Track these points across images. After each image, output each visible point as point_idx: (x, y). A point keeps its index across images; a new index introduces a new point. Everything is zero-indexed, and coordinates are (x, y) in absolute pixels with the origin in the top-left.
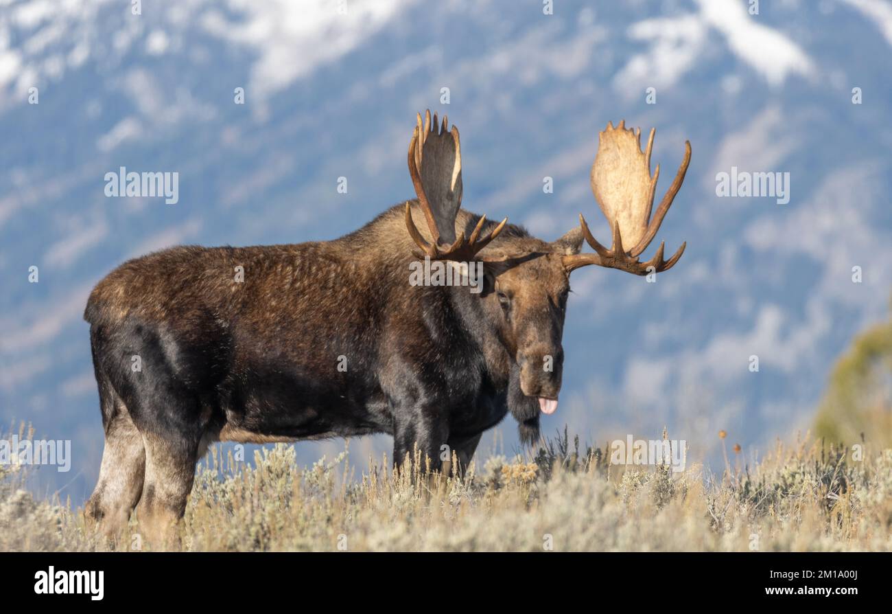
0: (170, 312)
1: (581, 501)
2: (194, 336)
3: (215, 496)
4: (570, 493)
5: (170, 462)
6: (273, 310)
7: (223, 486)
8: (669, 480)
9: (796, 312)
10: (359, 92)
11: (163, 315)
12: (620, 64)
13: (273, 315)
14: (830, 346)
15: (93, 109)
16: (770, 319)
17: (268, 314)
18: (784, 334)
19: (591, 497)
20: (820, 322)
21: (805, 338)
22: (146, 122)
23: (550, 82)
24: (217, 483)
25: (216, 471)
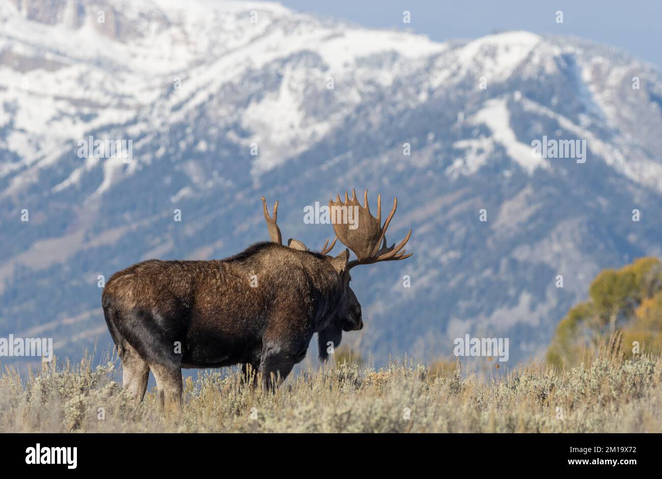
0: (158, 301)
1: (407, 392)
2: (173, 313)
3: (219, 387)
4: (402, 388)
5: (170, 377)
6: (208, 302)
7: (223, 381)
8: (459, 382)
9: (540, 295)
10: (309, 174)
11: (155, 303)
12: (449, 163)
13: (209, 305)
14: (557, 313)
15: (168, 180)
16: (525, 298)
17: (206, 304)
18: (533, 307)
19: (412, 392)
20: (553, 301)
21: (543, 310)
22: (195, 188)
23: (411, 171)
24: (221, 379)
25: (220, 374)
